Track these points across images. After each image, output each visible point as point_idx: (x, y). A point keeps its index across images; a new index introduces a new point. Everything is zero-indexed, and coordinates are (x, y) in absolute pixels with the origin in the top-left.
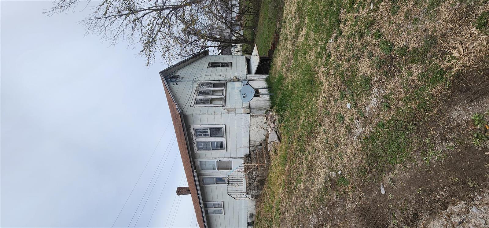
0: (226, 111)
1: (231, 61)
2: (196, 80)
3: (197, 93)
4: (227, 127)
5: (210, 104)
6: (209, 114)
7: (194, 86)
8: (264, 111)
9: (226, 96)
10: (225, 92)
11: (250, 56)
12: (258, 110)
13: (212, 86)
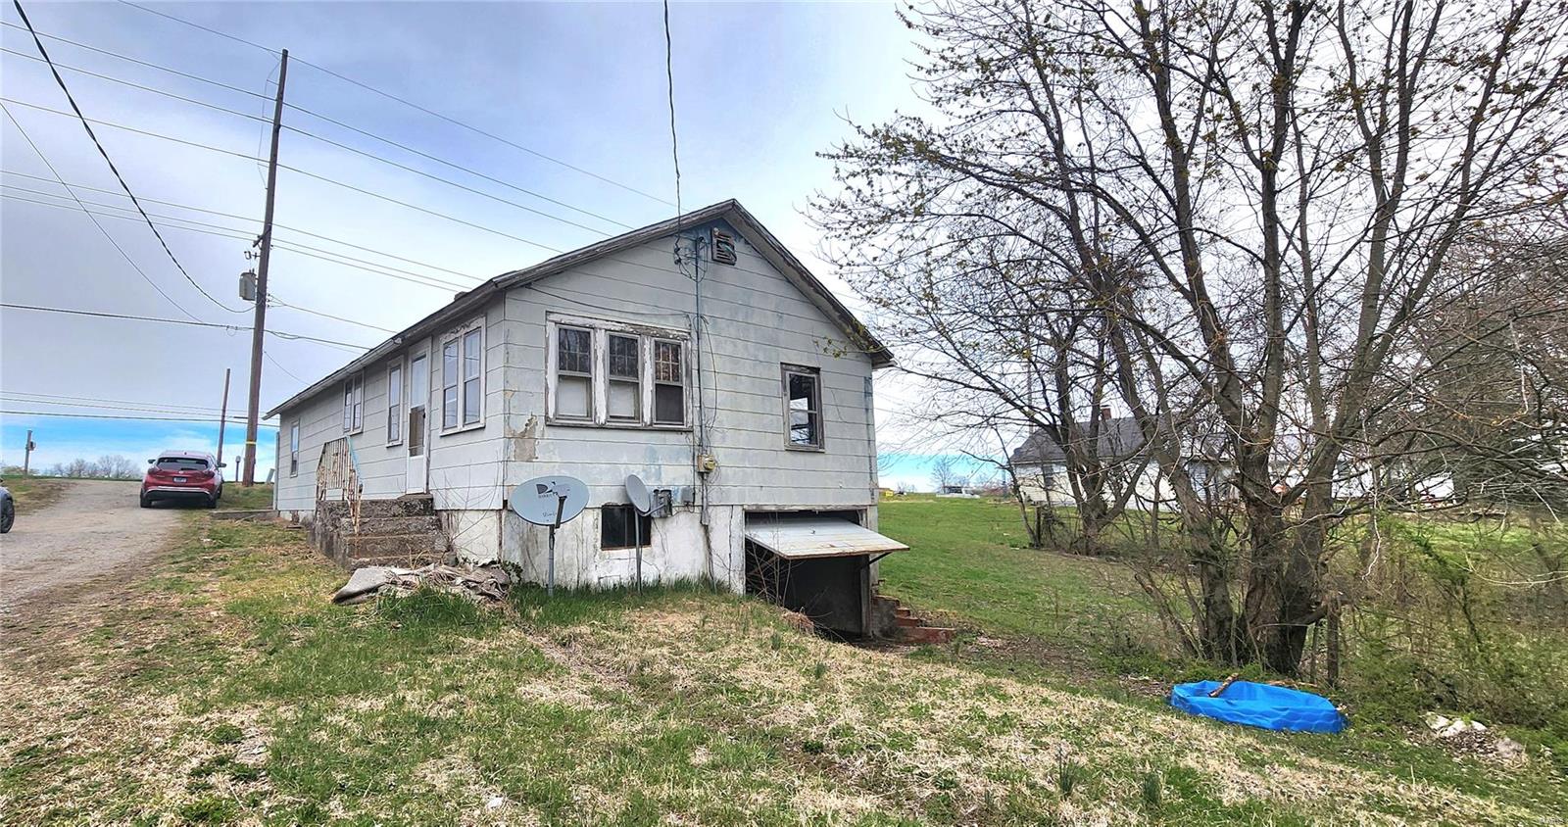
0: (523, 430)
1: (828, 449)
2: (703, 325)
3: (621, 331)
4: (480, 433)
5: (560, 376)
6: (505, 372)
7: (671, 319)
8: (516, 558)
9: (602, 428)
10: (630, 424)
11: (875, 524)
12: (521, 538)
13: (662, 382)
